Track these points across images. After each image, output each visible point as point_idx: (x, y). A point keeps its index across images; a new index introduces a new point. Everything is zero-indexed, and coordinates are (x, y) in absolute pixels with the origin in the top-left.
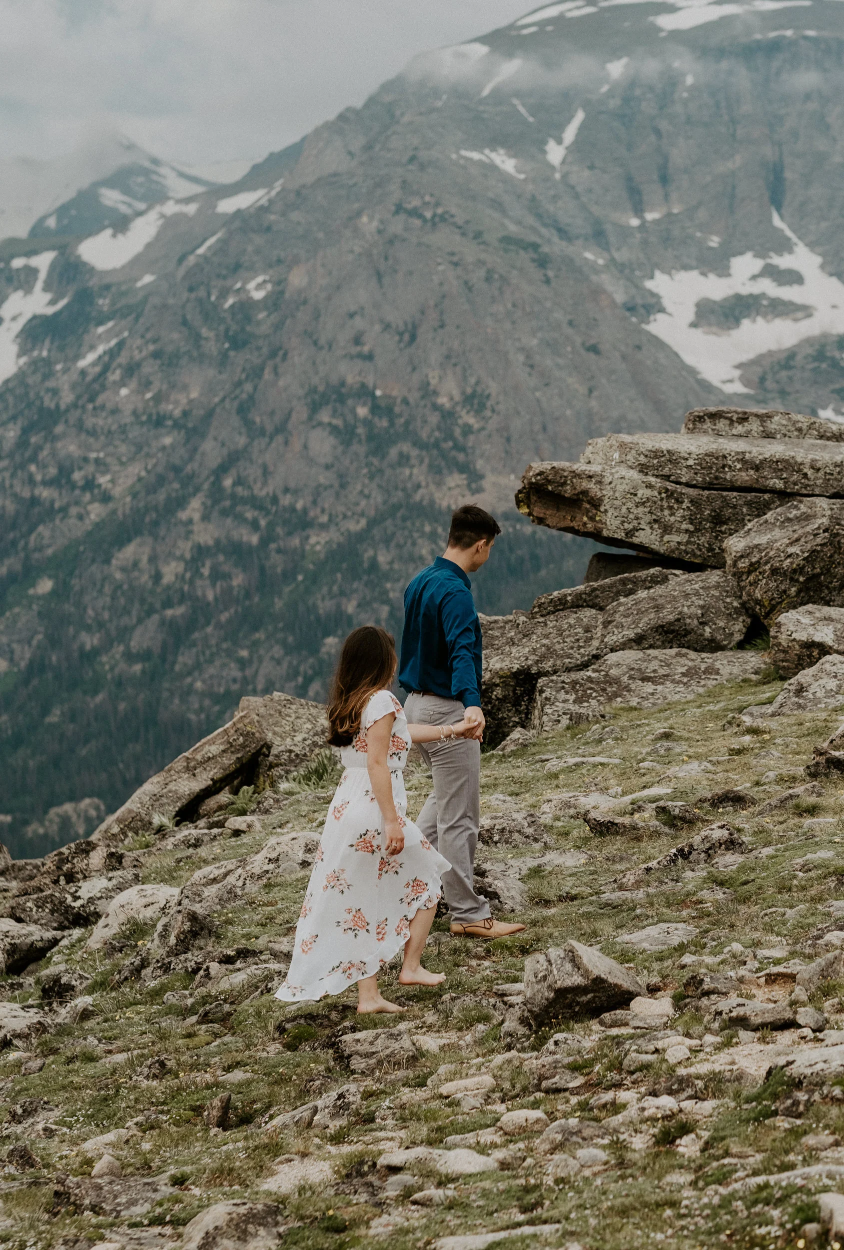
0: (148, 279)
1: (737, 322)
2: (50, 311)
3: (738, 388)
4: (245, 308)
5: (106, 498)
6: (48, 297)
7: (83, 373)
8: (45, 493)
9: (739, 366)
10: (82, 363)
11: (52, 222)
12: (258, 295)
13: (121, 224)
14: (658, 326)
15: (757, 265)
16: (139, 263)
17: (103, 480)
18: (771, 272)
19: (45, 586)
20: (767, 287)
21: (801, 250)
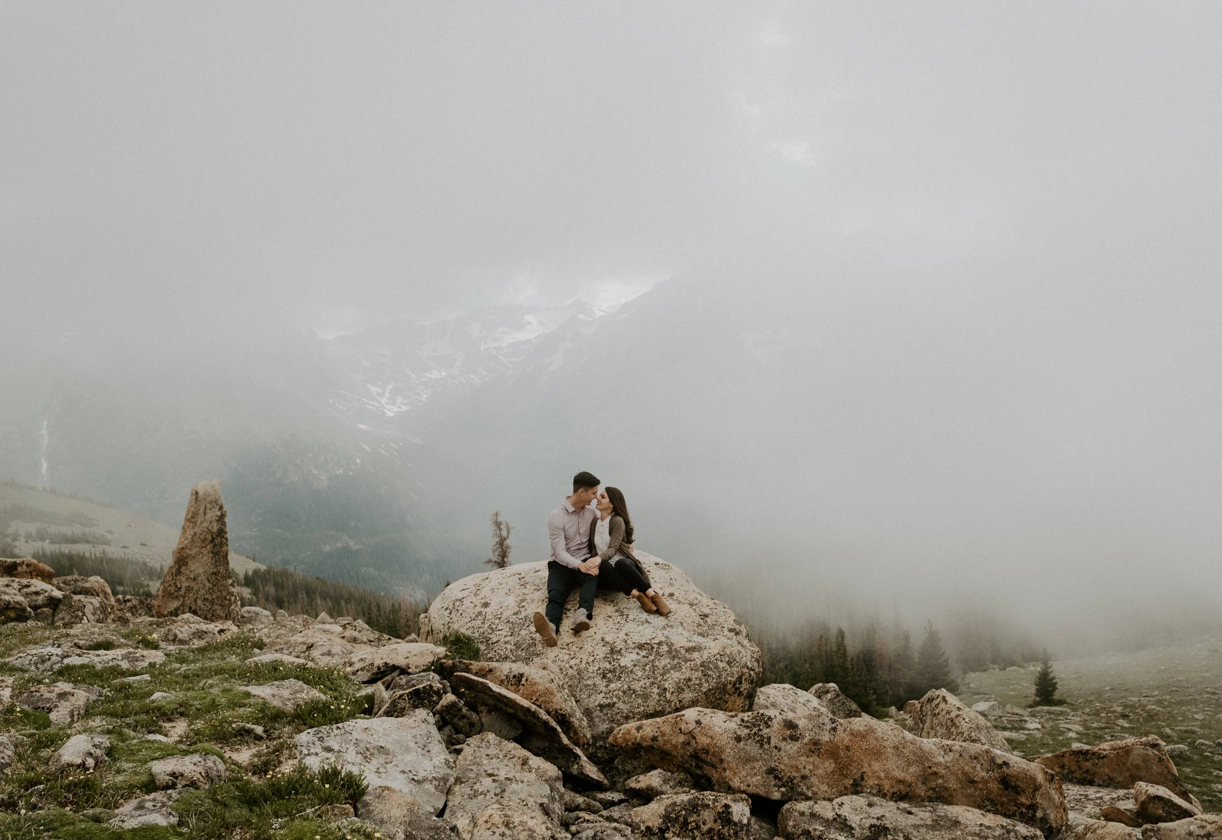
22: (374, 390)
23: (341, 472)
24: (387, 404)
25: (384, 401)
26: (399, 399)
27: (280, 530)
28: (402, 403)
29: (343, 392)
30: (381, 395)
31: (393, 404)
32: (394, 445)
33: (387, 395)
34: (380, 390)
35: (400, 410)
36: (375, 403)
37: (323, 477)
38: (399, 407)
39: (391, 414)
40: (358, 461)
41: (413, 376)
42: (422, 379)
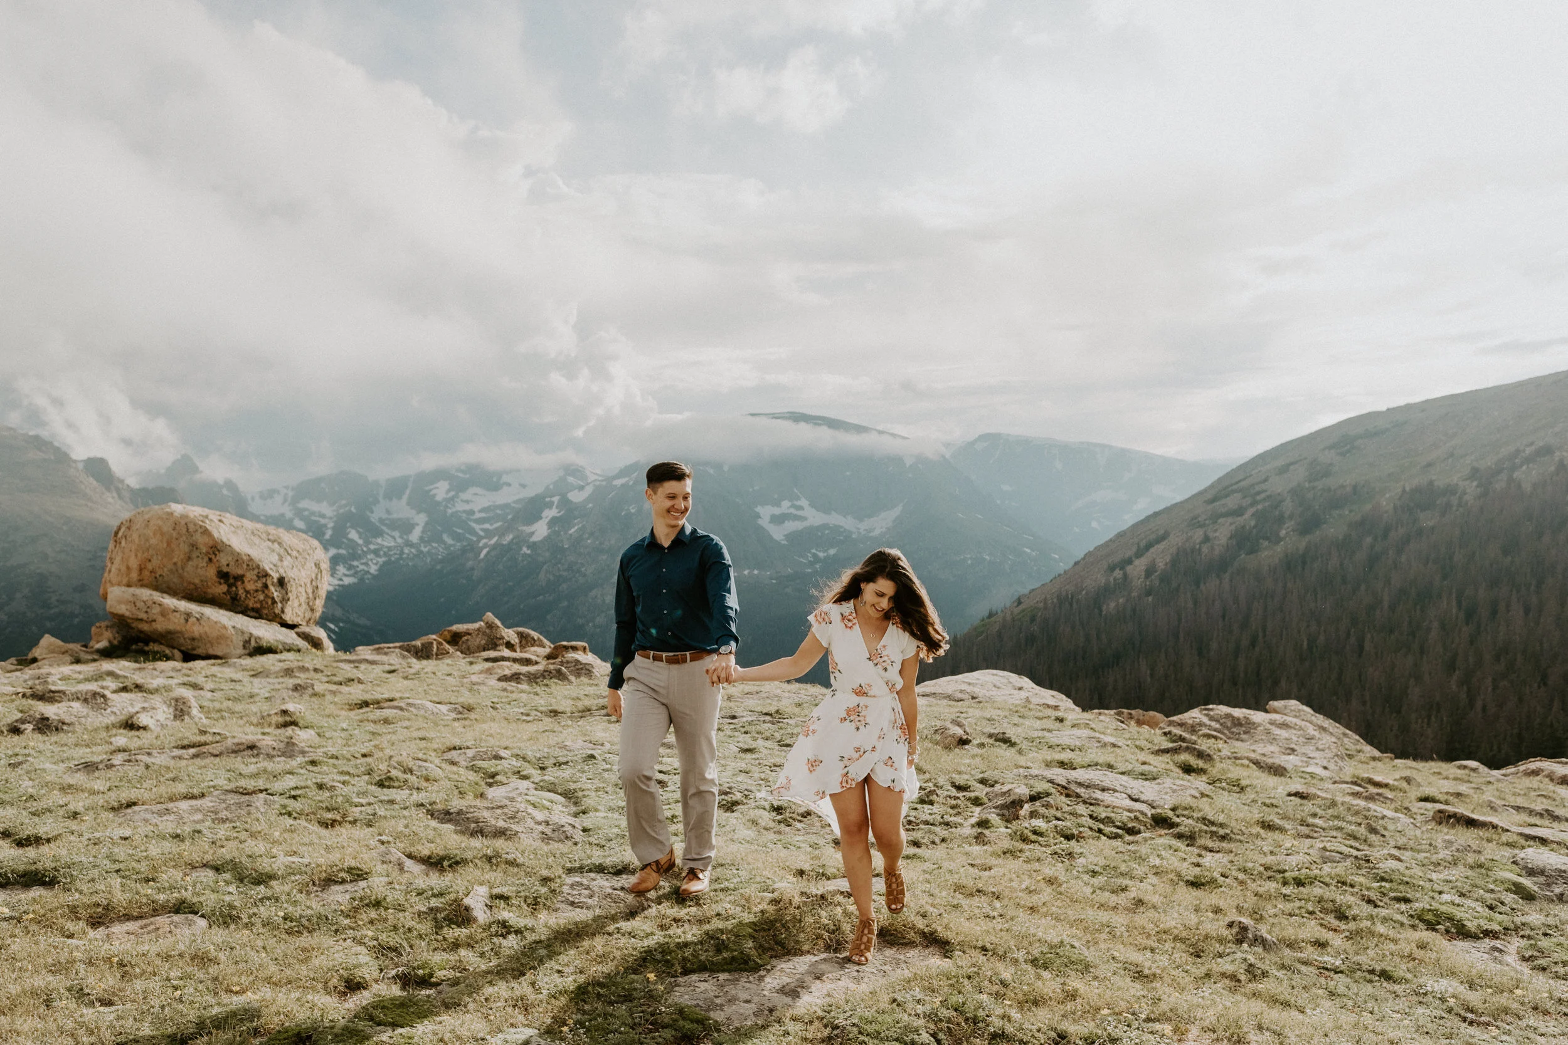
0: (590, 505)
1: (783, 522)
2: (558, 515)
3: (783, 542)
5: (585, 575)
6: (557, 511)
7: (571, 535)
8: (565, 574)
9: (785, 536)
10: (570, 532)
11: (551, 487)
12: (633, 511)
13: (581, 488)
14: (760, 522)
15: (790, 504)
16: (588, 500)
17: (583, 569)
18: (793, 506)
19: (565, 603)
20: (792, 511)
21: (803, 499)
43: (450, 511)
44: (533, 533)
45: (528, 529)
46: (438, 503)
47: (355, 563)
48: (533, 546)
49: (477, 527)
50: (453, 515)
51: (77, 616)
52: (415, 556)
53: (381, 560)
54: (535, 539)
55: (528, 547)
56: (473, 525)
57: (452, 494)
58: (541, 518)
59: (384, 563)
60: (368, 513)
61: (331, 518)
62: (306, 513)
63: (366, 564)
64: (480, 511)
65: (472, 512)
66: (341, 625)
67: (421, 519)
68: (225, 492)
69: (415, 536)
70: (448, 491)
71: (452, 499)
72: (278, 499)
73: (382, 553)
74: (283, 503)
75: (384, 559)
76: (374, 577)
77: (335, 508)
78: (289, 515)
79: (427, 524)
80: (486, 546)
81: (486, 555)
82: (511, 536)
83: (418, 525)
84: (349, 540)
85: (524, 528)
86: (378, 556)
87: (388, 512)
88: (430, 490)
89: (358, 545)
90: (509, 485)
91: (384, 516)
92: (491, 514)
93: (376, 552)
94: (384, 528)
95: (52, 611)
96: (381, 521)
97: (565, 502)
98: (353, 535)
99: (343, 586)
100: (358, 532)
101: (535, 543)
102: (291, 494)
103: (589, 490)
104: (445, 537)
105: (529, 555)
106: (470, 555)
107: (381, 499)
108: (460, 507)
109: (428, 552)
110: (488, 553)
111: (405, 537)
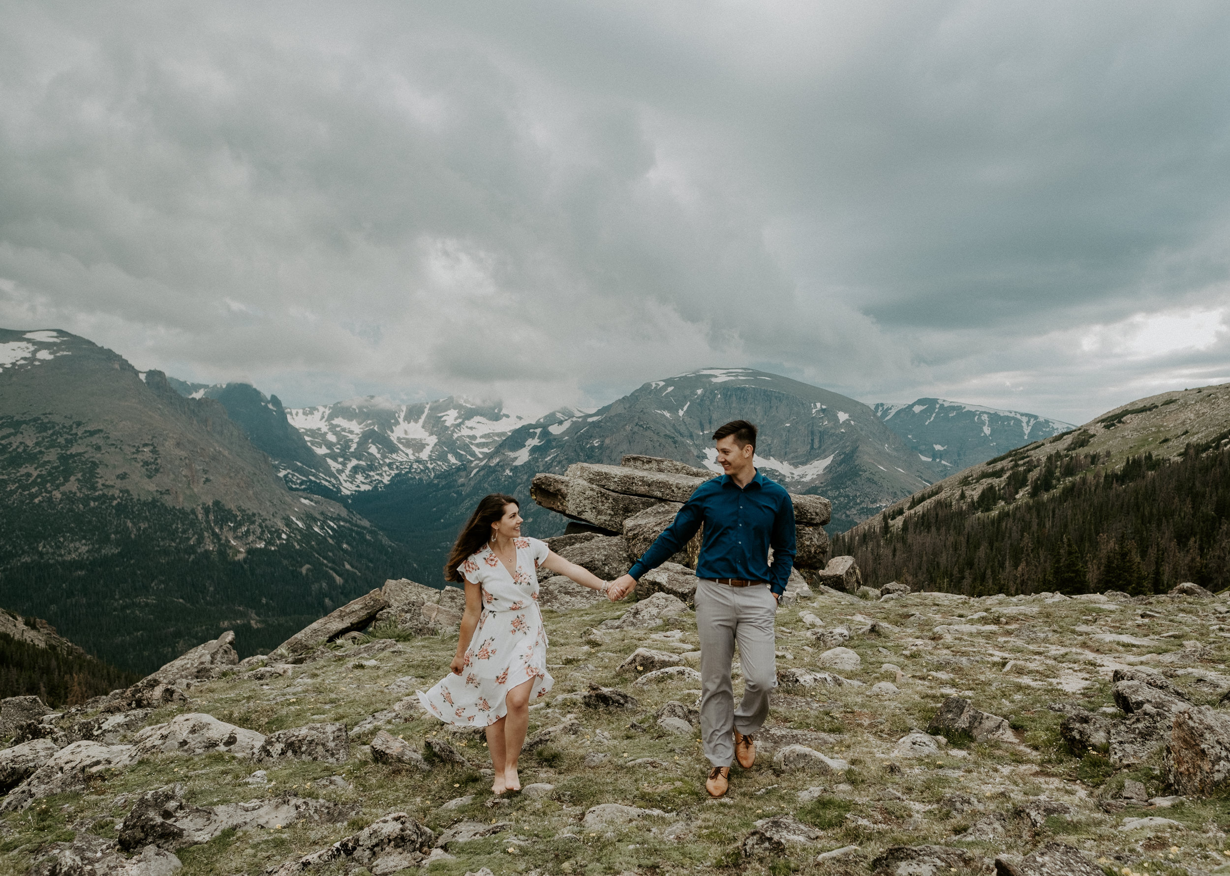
0: (567, 438)
2: (539, 444)
4: (593, 448)
6: (539, 440)
11: (542, 420)
13: (561, 423)
16: (564, 433)
22: (334, 465)
23: (262, 545)
24: (346, 481)
25: (343, 477)
26: (360, 478)
27: (181, 600)
28: (363, 483)
29: (299, 464)
30: (340, 472)
31: (351, 483)
32: (332, 524)
33: (347, 472)
34: (340, 467)
35: (357, 489)
36: (332, 480)
37: (242, 550)
38: (358, 486)
39: (348, 493)
40: (284, 536)
41: (378, 456)
42: (387, 461)
43: (455, 436)
44: (516, 458)
45: (512, 455)
46: (447, 428)
47: (372, 473)
48: (515, 469)
49: (477, 450)
50: (457, 439)
51: (116, 499)
52: (422, 470)
53: (393, 473)
54: (518, 463)
55: (511, 470)
56: (474, 448)
57: (460, 420)
58: (525, 446)
59: (396, 475)
60: (389, 432)
61: (357, 434)
62: (338, 429)
63: (381, 475)
64: (481, 437)
65: (474, 437)
66: (342, 523)
67: (432, 440)
68: (270, 406)
69: (424, 455)
70: (456, 419)
71: (459, 425)
72: (317, 415)
73: (395, 467)
74: (321, 420)
75: (396, 472)
76: (386, 486)
77: (361, 426)
78: (325, 429)
79: (436, 445)
80: (477, 466)
81: (475, 475)
82: (498, 460)
83: (428, 445)
84: (368, 453)
85: (510, 453)
86: (391, 469)
87: (406, 432)
88: (442, 417)
89: (376, 458)
90: (507, 416)
91: (402, 435)
92: (490, 440)
93: (390, 465)
94: (401, 446)
95: (97, 494)
96: (399, 439)
97: (545, 434)
98: (373, 450)
99: (359, 492)
100: (377, 447)
101: (516, 467)
102: (328, 412)
103: (567, 425)
104: (450, 456)
105: (510, 477)
106: (463, 474)
107: (401, 420)
108: (465, 432)
109: (433, 469)
110: (478, 472)
111: (417, 454)
